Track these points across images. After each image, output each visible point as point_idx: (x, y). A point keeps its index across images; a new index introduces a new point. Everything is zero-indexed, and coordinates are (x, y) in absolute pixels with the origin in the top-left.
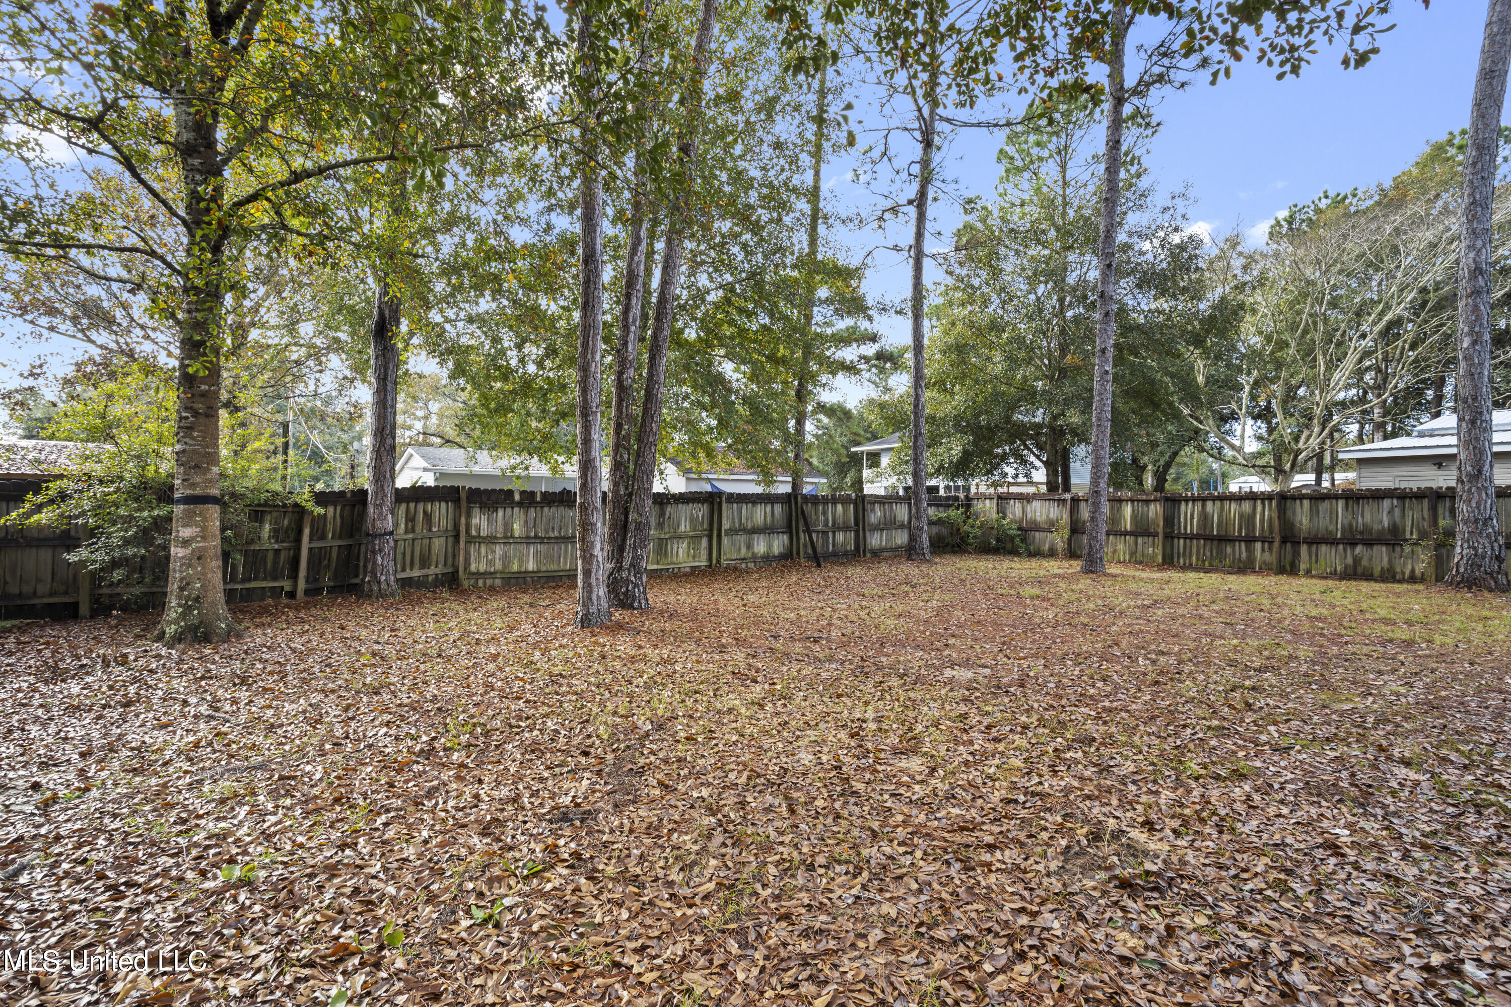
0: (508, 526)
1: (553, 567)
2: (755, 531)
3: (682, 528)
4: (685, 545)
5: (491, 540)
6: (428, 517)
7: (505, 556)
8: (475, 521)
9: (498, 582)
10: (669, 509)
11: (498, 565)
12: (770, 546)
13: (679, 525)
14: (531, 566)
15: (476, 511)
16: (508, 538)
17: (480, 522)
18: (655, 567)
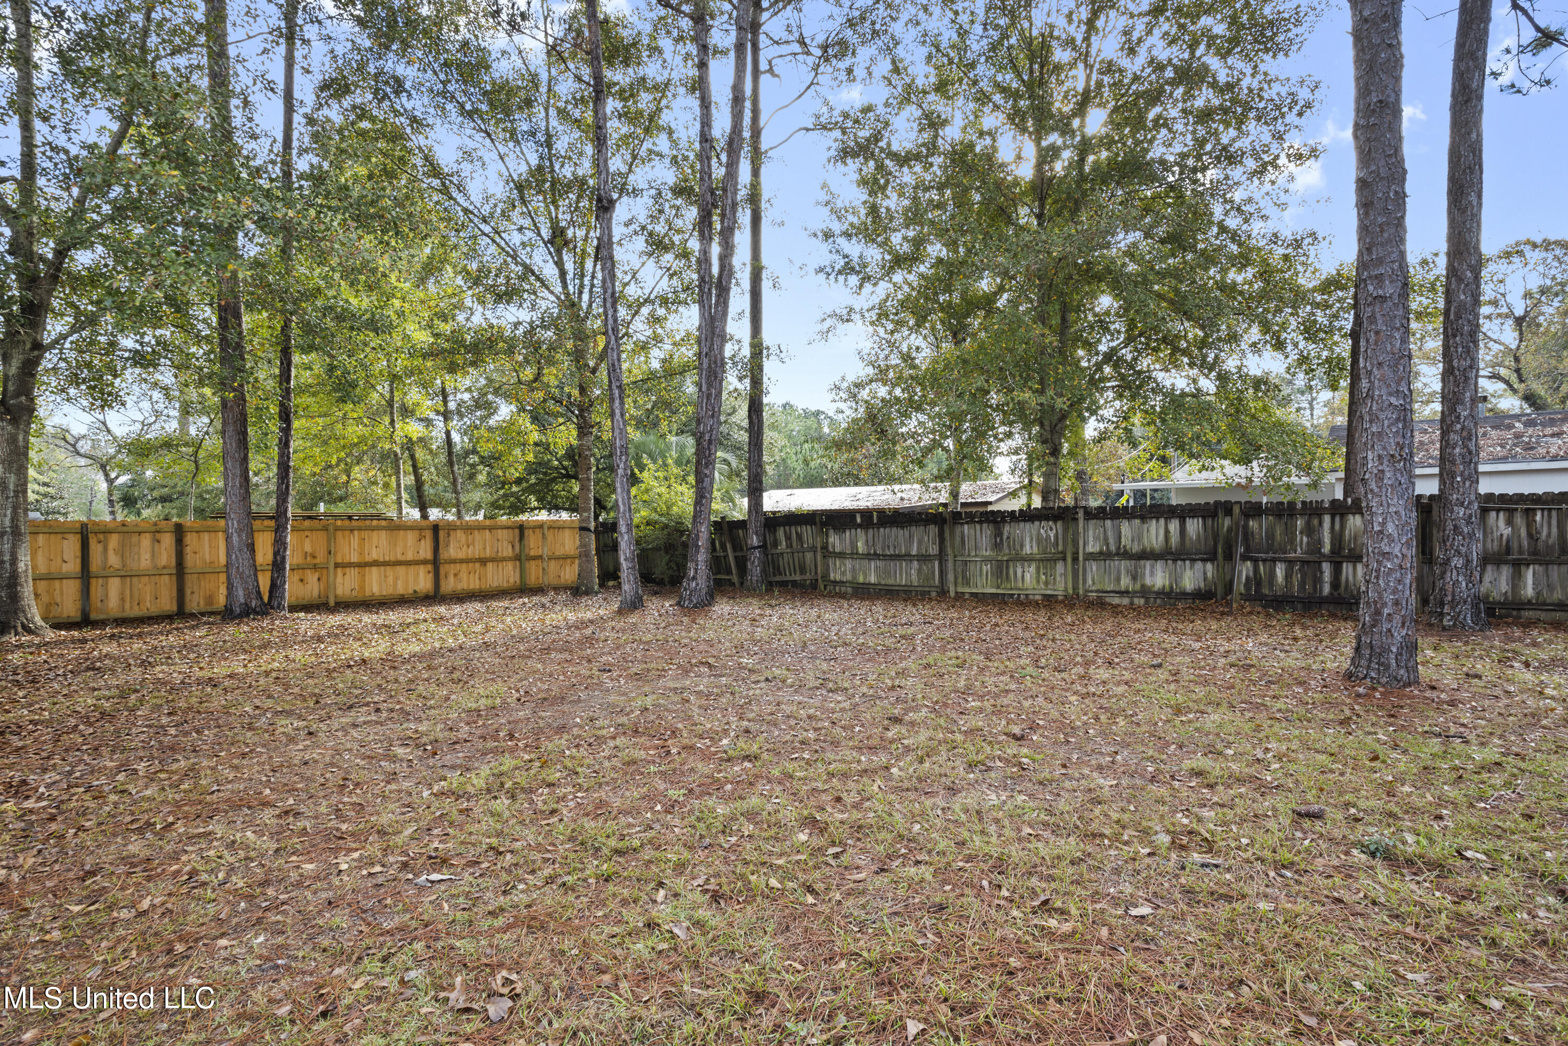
0: (854, 544)
1: (891, 582)
2: (1146, 555)
3: (1027, 550)
4: (1033, 569)
5: (841, 555)
6: (799, 537)
7: (854, 569)
8: (831, 540)
9: (849, 590)
10: (1006, 529)
11: (849, 577)
12: (1176, 578)
13: (1022, 546)
14: (873, 579)
15: (831, 532)
16: (854, 555)
17: (835, 541)
18: (994, 591)
